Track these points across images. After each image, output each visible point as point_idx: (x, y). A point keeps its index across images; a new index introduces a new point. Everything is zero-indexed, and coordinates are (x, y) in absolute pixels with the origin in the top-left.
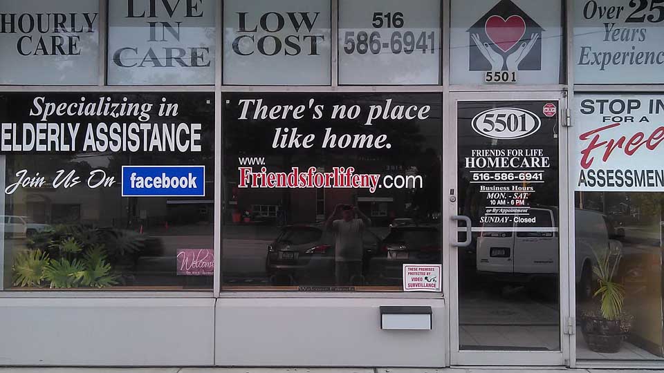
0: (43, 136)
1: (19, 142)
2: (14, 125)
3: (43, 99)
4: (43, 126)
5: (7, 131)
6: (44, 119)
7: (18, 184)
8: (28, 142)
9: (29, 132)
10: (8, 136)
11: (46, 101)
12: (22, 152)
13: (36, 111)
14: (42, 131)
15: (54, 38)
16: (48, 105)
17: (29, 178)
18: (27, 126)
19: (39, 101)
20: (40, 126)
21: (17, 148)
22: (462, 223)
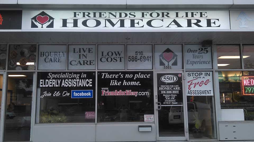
0: (51, 83)
1: (45, 84)
2: (44, 80)
3: (51, 73)
4: (51, 80)
5: (41, 82)
6: (51, 78)
7: (44, 95)
8: (47, 85)
9: (47, 82)
10: (42, 83)
11: (52, 74)
12: (45, 87)
13: (49, 76)
14: (51, 82)
15: (54, 58)
16: (52, 75)
17: (47, 94)
18: (47, 80)
19: (50, 74)
20: (50, 80)
21: (44, 86)
22: (159, 104)
